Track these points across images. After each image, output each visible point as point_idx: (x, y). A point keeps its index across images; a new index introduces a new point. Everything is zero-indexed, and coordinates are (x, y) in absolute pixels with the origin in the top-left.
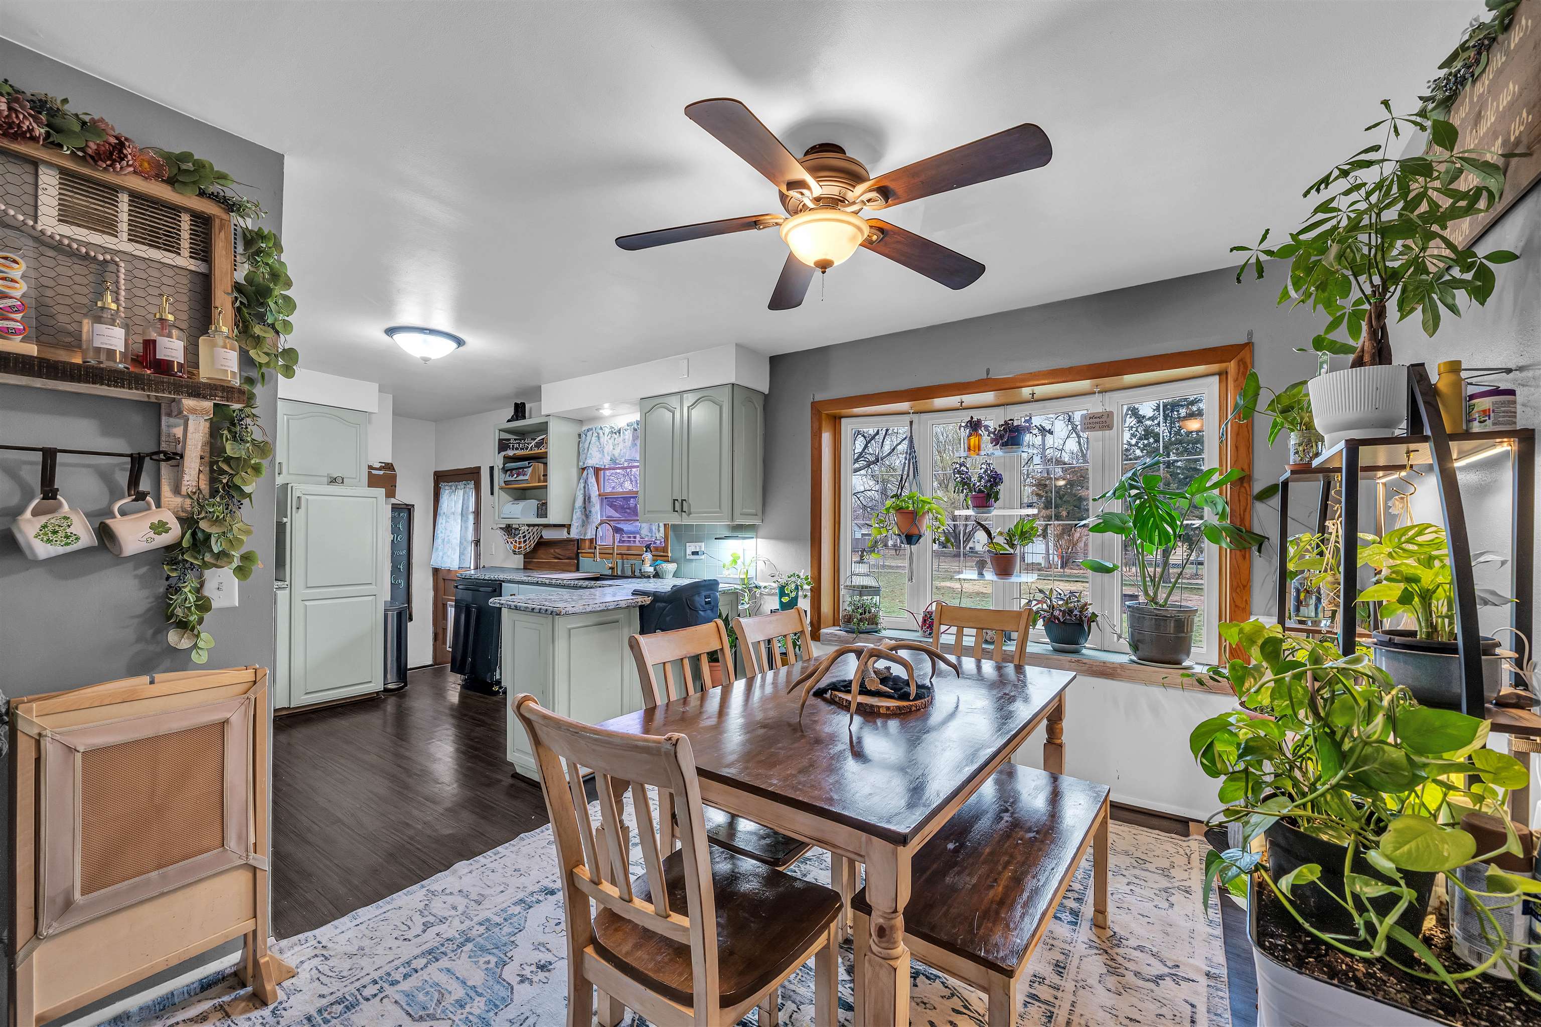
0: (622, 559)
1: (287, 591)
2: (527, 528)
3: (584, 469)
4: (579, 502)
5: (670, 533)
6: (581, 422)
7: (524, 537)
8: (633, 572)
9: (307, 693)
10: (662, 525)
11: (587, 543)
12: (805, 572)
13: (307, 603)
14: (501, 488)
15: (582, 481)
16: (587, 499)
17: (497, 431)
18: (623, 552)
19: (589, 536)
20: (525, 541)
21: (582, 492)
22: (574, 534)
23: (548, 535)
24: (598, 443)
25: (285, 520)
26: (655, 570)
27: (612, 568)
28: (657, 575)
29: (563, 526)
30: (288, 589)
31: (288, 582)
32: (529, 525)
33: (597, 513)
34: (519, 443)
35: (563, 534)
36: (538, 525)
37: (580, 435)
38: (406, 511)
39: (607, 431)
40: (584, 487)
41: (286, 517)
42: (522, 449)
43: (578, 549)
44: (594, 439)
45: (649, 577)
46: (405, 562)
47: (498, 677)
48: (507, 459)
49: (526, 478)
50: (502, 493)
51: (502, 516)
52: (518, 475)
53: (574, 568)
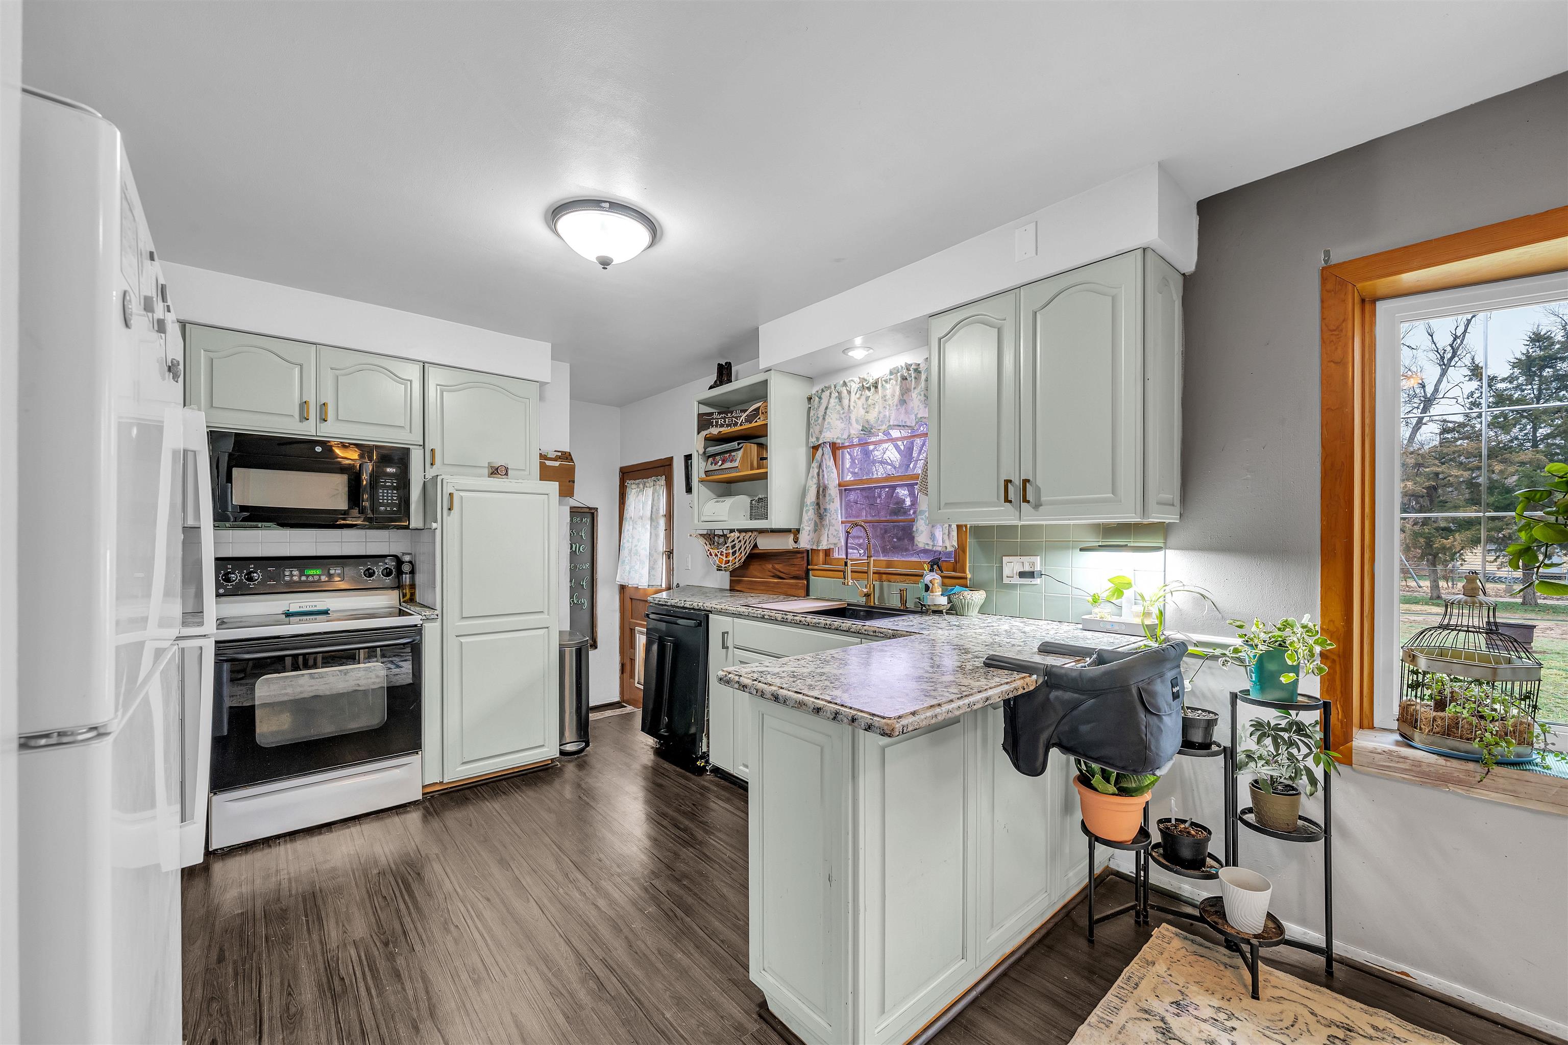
0: (881, 581)
1: (437, 624)
2: (737, 534)
3: (815, 448)
4: (811, 497)
5: (970, 541)
6: (810, 379)
7: (733, 547)
8: (903, 601)
9: (463, 763)
10: (954, 527)
11: (821, 555)
12: (1311, 618)
13: (463, 640)
14: (701, 481)
15: (815, 465)
16: (822, 491)
17: (696, 404)
18: (882, 570)
19: (824, 545)
20: (734, 553)
21: (815, 481)
22: (805, 542)
23: (766, 544)
24: (838, 407)
25: (434, 525)
26: (950, 601)
27: (867, 595)
28: (953, 610)
29: (788, 531)
30: (439, 620)
31: (438, 612)
32: (740, 531)
33: (836, 511)
34: (724, 418)
35: (788, 543)
36: (752, 531)
37: (810, 399)
38: (589, 515)
39: (854, 387)
40: (818, 475)
41: (436, 522)
42: (728, 425)
43: (808, 564)
44: (833, 401)
45: (940, 612)
46: (588, 577)
47: (704, 749)
48: (712, 440)
49: (736, 464)
50: (703, 488)
51: (703, 519)
52: (724, 461)
53: (803, 592)
